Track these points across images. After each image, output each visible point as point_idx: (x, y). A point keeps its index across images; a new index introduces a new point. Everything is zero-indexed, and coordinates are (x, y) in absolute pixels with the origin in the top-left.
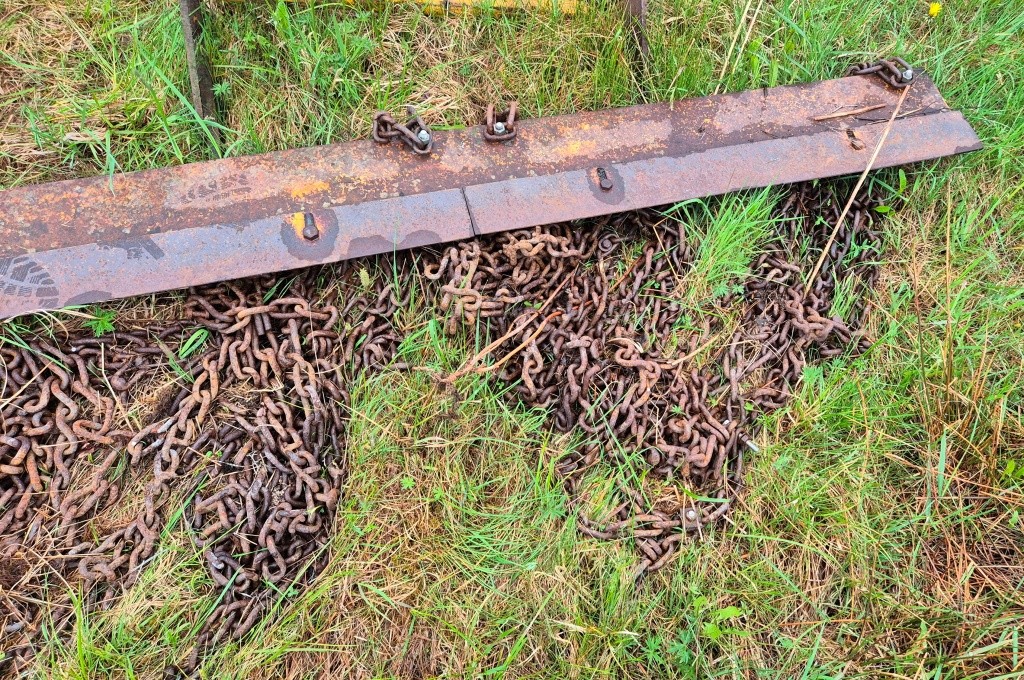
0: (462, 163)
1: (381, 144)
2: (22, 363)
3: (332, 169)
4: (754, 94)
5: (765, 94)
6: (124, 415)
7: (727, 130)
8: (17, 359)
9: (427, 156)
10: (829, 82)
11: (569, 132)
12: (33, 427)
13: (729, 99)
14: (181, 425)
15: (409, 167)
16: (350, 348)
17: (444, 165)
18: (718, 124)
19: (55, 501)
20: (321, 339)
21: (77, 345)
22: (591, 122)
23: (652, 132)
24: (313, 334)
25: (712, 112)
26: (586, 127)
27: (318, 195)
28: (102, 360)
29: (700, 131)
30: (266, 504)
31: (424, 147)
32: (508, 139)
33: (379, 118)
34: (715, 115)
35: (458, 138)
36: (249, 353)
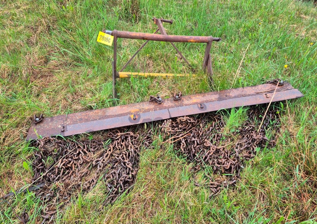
0: (168, 105)
1: (151, 102)
2: (74, 145)
3: (140, 107)
4: (241, 89)
5: (243, 88)
6: (93, 156)
7: (233, 96)
8: (73, 144)
9: (161, 103)
10: (260, 85)
11: (194, 98)
12: (75, 157)
13: (234, 90)
14: (104, 158)
15: (157, 106)
16: (141, 143)
17: (164, 105)
18: (231, 95)
19: (77, 173)
20: (135, 142)
21: (85, 142)
22: (199, 96)
23: (214, 97)
24: (133, 140)
25: (229, 93)
26: (198, 97)
27: (137, 112)
28: (90, 145)
29: (226, 96)
30: (121, 175)
31: (160, 102)
32: (179, 100)
33: (151, 97)
34: (230, 93)
35: (168, 100)
36: (120, 143)
